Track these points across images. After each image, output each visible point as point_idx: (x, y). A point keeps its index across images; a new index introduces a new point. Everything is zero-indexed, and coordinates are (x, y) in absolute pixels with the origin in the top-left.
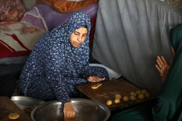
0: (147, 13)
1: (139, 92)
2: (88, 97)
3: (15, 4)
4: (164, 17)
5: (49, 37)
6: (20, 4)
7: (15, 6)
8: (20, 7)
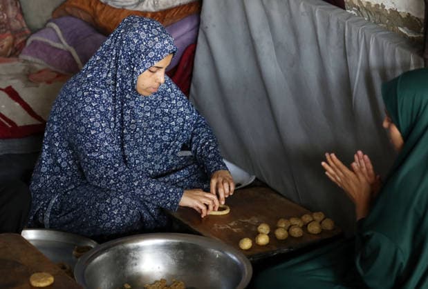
0: (317, 41)
1: (307, 219)
2: (196, 232)
3: (5, 17)
4: (359, 49)
5: (74, 84)
6: (16, 18)
7: (6, 22)
8: (18, 23)
